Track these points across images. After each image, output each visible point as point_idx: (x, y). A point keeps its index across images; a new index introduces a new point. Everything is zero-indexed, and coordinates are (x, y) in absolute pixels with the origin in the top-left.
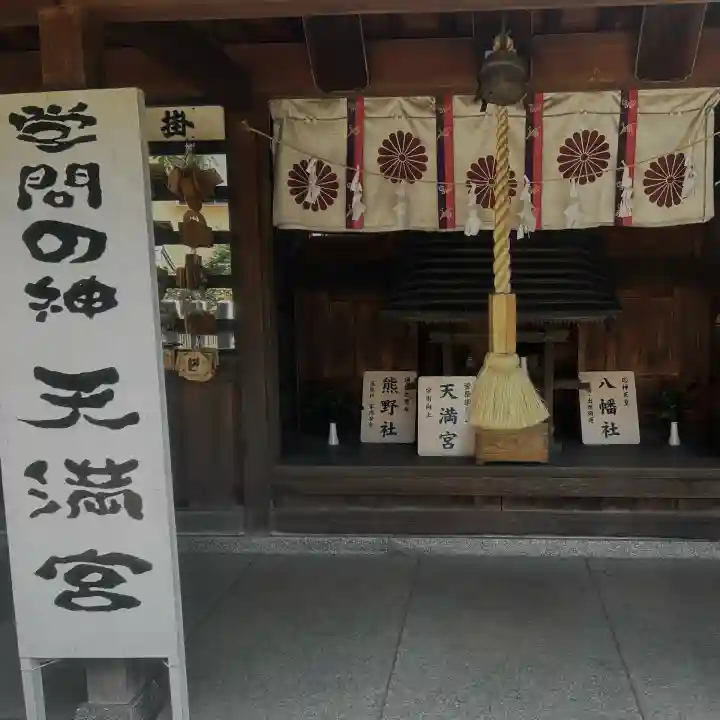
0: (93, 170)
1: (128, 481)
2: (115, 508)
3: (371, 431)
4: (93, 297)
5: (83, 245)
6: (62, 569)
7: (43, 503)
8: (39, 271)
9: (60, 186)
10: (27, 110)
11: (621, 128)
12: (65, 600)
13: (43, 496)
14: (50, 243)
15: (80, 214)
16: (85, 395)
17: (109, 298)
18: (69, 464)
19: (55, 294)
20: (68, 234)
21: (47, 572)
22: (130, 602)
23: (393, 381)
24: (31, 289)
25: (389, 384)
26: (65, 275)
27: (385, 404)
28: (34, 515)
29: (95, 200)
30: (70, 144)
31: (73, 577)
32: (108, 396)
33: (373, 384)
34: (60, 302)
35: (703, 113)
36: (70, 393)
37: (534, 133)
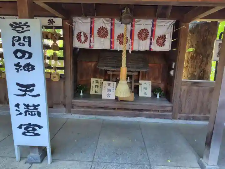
0: (29, 38)
1: (38, 109)
2: (35, 114)
3: (92, 92)
4: (29, 67)
5: (27, 55)
6: (23, 127)
7: (19, 113)
8: (17, 61)
9: (22, 41)
10: (14, 23)
11: (152, 28)
12: (24, 134)
13: (19, 111)
14: (19, 54)
15: (26, 48)
16: (28, 89)
17: (33, 68)
18: (24, 105)
19: (21, 66)
20: (24, 53)
21: (20, 127)
22: (38, 135)
23: (98, 81)
24: (15, 65)
25: (97, 82)
26: (23, 62)
27: (96, 86)
28: (17, 115)
29: (30, 45)
30: (24, 32)
31: (25, 129)
32: (33, 90)
33: (93, 81)
34: (22, 68)
36: (25, 89)
37: (133, 28)
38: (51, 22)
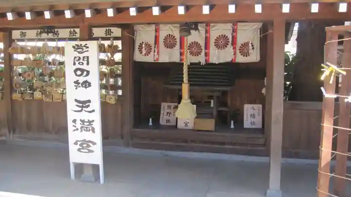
0: (88, 57)
1: (92, 125)
2: (89, 130)
3: (163, 121)
4: (87, 84)
5: (85, 73)
6: (79, 143)
8: (77, 78)
9: (81, 61)
10: (76, 45)
11: (232, 34)
12: (79, 150)
13: (75, 127)
14: (79, 73)
15: (85, 67)
16: (84, 105)
17: (90, 85)
18: (81, 120)
19: (79, 83)
20: (82, 71)
21: (76, 143)
22: (92, 151)
24: (75, 82)
25: (169, 107)
26: (82, 79)
28: (74, 130)
29: (88, 64)
30: (84, 52)
31: (81, 145)
32: (89, 106)
34: (80, 85)
36: (81, 105)
37: (208, 35)
38: (108, 32)
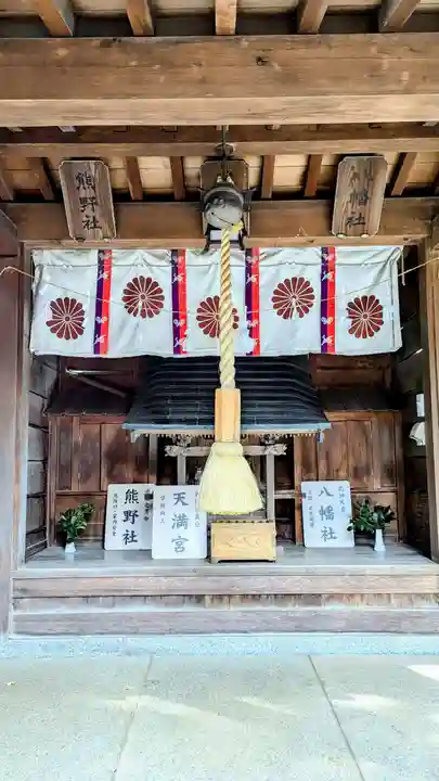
11: (322, 276)
23: (135, 493)
27: (127, 514)
33: (116, 495)
35: (388, 266)
37: (252, 279)
